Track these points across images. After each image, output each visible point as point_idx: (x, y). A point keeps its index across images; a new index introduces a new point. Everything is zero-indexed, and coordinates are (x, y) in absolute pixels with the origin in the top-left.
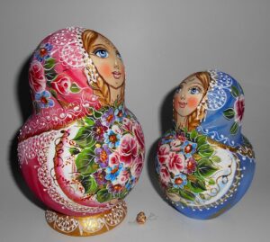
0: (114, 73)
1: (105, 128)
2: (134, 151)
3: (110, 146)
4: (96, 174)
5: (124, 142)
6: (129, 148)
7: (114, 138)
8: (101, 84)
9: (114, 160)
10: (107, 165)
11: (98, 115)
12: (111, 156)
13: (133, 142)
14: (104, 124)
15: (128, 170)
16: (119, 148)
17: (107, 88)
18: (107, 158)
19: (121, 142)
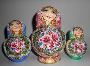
6: (47, 38)
9: (41, 40)
15: (45, 46)
17: (44, 20)
18: (39, 39)
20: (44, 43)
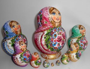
0: (57, 19)
1: (54, 33)
2: (61, 39)
3: (54, 37)
4: (50, 44)
5: (58, 37)
6: (59, 38)
7: (55, 35)
8: (53, 22)
9: (55, 41)
10: (53, 42)
11: (52, 29)
12: (54, 40)
13: (61, 37)
14: (53, 32)
15: (59, 44)
16: (57, 38)
17: (54, 23)
18: (53, 40)
19: (57, 37)
20: (58, 43)
